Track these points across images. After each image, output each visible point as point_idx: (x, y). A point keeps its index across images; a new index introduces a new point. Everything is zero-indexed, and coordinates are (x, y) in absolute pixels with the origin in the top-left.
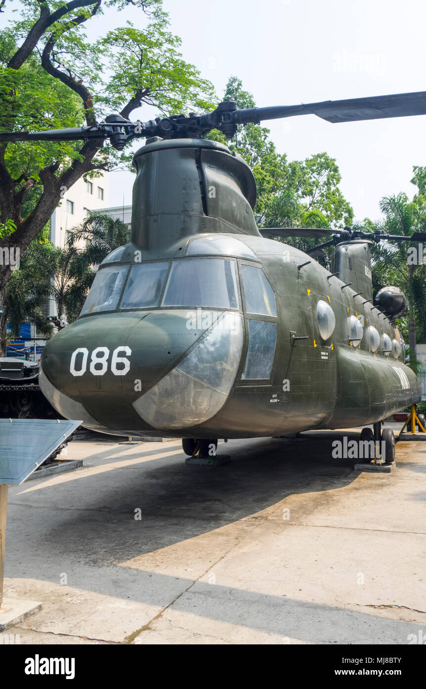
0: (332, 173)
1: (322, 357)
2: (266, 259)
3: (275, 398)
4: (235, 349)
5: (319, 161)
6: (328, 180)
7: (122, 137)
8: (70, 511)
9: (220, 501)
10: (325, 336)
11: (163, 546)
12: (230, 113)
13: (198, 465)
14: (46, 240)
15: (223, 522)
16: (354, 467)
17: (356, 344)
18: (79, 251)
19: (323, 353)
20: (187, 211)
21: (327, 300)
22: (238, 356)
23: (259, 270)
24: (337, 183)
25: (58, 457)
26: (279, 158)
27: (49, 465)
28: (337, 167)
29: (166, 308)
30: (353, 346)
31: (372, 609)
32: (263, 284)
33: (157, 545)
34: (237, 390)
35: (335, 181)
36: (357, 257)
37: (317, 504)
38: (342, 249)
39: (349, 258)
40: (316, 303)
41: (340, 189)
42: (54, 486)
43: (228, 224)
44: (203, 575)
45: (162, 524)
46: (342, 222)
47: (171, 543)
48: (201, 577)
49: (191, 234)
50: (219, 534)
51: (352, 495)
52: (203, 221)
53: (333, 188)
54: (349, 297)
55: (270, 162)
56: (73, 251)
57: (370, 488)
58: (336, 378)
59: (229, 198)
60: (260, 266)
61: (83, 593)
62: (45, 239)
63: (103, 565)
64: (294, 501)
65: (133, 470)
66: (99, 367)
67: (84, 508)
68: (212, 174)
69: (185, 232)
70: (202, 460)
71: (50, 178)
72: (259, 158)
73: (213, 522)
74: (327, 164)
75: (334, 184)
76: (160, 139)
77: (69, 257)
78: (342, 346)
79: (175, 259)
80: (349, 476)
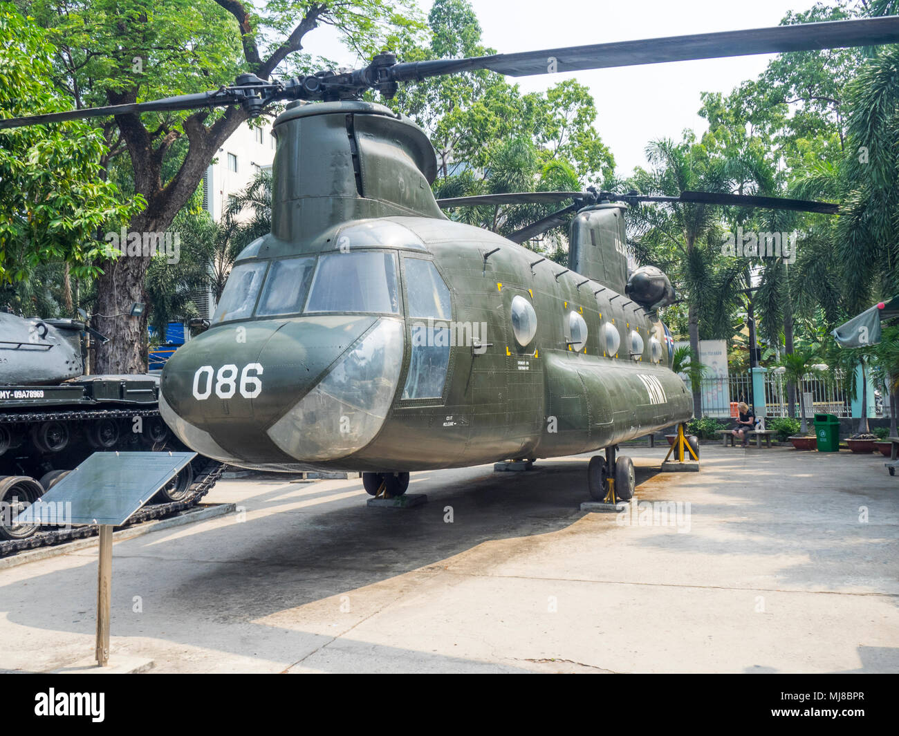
0: (585, 106)
1: (520, 368)
2: (439, 249)
3: (450, 421)
4: (392, 364)
5: (565, 91)
6: (580, 116)
7: (257, 102)
8: (208, 564)
9: (394, 549)
10: (524, 341)
11: (310, 600)
12: (388, 69)
13: (384, 507)
14: (200, 209)
15: (392, 574)
16: (580, 506)
17: (578, 348)
18: (241, 225)
19: (520, 363)
20: (337, 193)
21: (527, 296)
22: (396, 372)
23: (428, 264)
24: (592, 121)
25: (204, 500)
26: (509, 90)
27: (192, 510)
28: (592, 99)
29: (310, 315)
30: (574, 351)
31: (531, 663)
32: (433, 281)
33: (305, 599)
34: (396, 412)
35: (588, 118)
36: (603, 228)
37: (516, 550)
38: (582, 218)
39: (592, 231)
40: (511, 300)
41: (595, 129)
42: (194, 535)
43: (392, 204)
44: (348, 631)
45: (316, 577)
46: (599, 174)
47: (321, 597)
48: (344, 633)
49: (343, 221)
50: (381, 587)
51: (564, 540)
52: (358, 203)
53: (586, 128)
54: (569, 287)
55: (497, 97)
56: (234, 226)
57: (591, 531)
58: (543, 393)
59: (394, 172)
60: (430, 258)
61: (205, 650)
62: (198, 208)
63: (234, 622)
64: (488, 549)
65: (297, 515)
66: (225, 388)
67: (226, 560)
68: (370, 145)
69: (336, 218)
70: (389, 501)
71: (197, 129)
72: (483, 90)
73: (379, 574)
74: (578, 94)
75: (587, 122)
76: (303, 103)
77: (227, 235)
78: (554, 352)
79: (322, 253)
80: (570, 518)
